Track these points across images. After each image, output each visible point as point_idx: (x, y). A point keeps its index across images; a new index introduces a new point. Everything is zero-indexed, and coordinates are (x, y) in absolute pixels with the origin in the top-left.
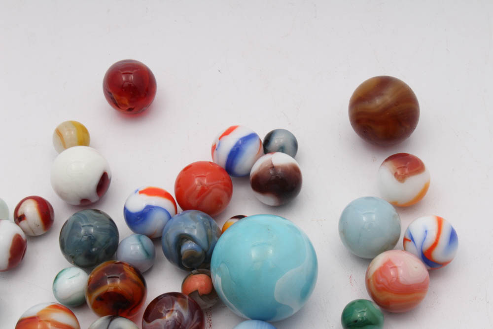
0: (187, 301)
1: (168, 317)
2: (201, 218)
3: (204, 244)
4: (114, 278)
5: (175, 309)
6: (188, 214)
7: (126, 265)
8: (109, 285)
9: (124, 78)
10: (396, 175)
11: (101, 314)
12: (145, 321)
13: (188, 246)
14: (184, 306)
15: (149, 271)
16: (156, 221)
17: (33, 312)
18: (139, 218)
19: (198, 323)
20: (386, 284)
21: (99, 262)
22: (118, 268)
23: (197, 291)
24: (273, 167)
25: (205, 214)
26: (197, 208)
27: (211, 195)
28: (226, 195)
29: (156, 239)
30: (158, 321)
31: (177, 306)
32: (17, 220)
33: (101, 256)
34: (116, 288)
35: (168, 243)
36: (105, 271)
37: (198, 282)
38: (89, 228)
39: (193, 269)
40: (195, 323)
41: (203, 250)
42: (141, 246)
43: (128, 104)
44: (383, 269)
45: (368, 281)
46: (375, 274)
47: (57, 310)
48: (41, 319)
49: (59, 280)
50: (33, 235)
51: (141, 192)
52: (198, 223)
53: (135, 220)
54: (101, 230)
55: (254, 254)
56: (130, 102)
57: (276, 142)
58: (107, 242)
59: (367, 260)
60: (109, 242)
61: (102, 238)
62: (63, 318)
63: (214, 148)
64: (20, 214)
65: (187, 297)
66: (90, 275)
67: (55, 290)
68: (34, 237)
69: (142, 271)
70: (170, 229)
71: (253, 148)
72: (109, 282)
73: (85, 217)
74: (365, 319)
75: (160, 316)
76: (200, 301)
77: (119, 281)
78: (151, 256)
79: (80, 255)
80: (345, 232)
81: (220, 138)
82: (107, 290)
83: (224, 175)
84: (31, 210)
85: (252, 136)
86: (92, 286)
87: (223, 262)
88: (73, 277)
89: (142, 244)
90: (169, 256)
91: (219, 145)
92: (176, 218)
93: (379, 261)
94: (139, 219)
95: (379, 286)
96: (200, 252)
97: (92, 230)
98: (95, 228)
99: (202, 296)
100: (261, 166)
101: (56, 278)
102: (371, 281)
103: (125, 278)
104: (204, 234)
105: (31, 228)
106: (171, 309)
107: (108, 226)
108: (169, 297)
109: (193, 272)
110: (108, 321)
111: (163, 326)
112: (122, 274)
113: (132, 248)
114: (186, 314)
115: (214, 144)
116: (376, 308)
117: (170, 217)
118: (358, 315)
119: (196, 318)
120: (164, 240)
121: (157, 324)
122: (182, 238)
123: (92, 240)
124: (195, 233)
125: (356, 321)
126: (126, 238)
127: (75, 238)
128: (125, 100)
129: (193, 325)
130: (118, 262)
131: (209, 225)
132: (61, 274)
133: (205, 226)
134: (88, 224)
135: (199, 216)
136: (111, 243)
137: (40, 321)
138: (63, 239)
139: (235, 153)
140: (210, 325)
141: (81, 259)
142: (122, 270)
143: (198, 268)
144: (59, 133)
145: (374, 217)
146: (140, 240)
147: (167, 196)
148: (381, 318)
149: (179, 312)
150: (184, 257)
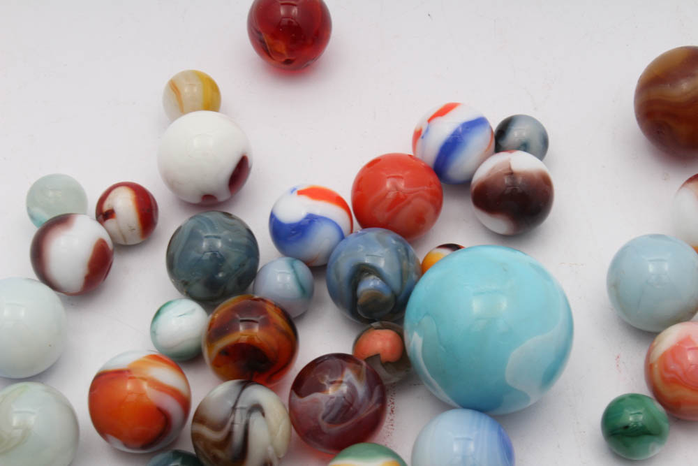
0: (364, 370)
1: (331, 391)
2: (394, 242)
3: (395, 283)
4: (249, 323)
5: (345, 380)
6: (372, 234)
7: (271, 304)
8: (242, 333)
9: (282, 11)
11: (225, 377)
12: (294, 394)
13: (370, 284)
14: (358, 375)
15: (301, 317)
16: (322, 239)
17: (122, 363)
18: (293, 232)
19: (378, 406)
20: (680, 373)
21: (226, 295)
22: (257, 307)
23: (377, 355)
24: (511, 174)
25: (400, 237)
26: (386, 225)
27: (410, 207)
28: (432, 210)
29: (318, 268)
30: (318, 395)
31: (349, 375)
32: (101, 217)
33: (231, 285)
34: (251, 338)
35: (338, 276)
36: (237, 309)
37: (381, 341)
38: (214, 241)
39: (374, 321)
40: (375, 405)
41: (393, 292)
42: (294, 276)
43: (284, 52)
44: (676, 351)
45: (649, 368)
46: (664, 355)
47: (158, 363)
48: (135, 375)
49: (162, 318)
50: (122, 242)
51: (301, 193)
52: (386, 250)
53: (286, 234)
54: (234, 245)
55: (477, 306)
56: (290, 51)
57: (515, 134)
58: (242, 265)
59: (647, 333)
60: (244, 265)
61: (234, 257)
62: (166, 375)
63: (418, 135)
64: (106, 207)
65: (364, 363)
66: (211, 316)
67: (154, 333)
68: (125, 247)
69: (293, 316)
70: (343, 255)
71: (480, 141)
72: (241, 328)
73: (210, 223)
74: (640, 425)
75: (321, 388)
76: (382, 373)
77: (256, 329)
78: (307, 294)
79: (198, 281)
80: (618, 286)
81: (430, 120)
82: (238, 340)
83: (432, 178)
84: (124, 204)
85: (480, 122)
86: (216, 331)
87: (427, 314)
88: (184, 314)
89: (295, 272)
90: (336, 296)
91: (427, 130)
92: (351, 239)
93: (671, 337)
94: (293, 235)
95: (668, 376)
96: (387, 294)
97: (219, 244)
98: (225, 242)
99: (386, 364)
100: (493, 169)
101: (158, 313)
102: (656, 366)
103: (266, 323)
104: (396, 268)
105: (120, 231)
106: (339, 379)
107: (245, 240)
108: (337, 360)
109: (373, 324)
110: (238, 389)
111: (324, 404)
112: (262, 317)
113: (279, 278)
114: (361, 390)
115: (418, 130)
116: (658, 408)
117: (342, 237)
118: (631, 417)
119: (376, 397)
120: (331, 272)
121: (316, 401)
122: (362, 271)
123: (218, 260)
124: (381, 264)
125: (626, 427)
126: (272, 262)
127: (194, 254)
128: (281, 46)
129: (371, 408)
130: (256, 297)
131: (404, 254)
132: (165, 309)
133: (398, 255)
134: (216, 235)
135: (391, 238)
136: (247, 267)
137: (131, 378)
138: (173, 254)
139: (452, 146)
140: (392, 411)
141: (198, 289)
142: (263, 311)
143: (380, 319)
144: (174, 87)
145: (666, 267)
146: (293, 267)
147: (340, 201)
148: (666, 425)
149: (350, 384)
150: (361, 301)
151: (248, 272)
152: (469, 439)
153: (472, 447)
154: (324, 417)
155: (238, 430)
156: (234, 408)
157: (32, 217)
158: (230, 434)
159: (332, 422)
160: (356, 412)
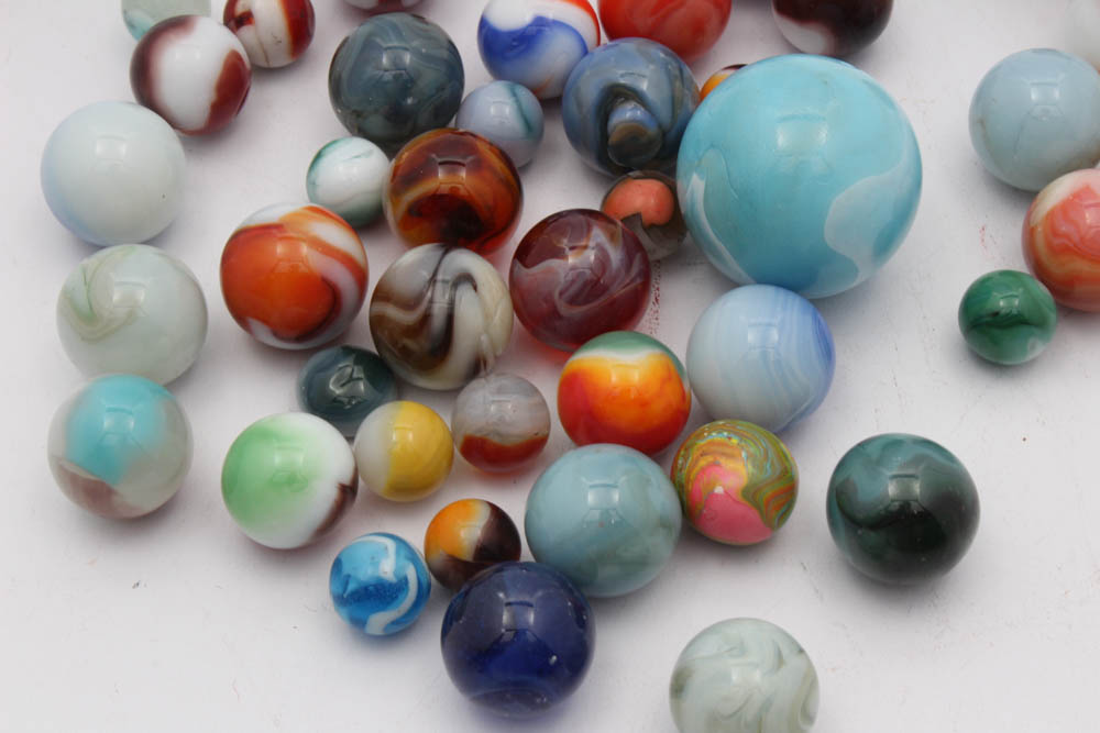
0: (620, 231)
1: (572, 259)
2: (662, 55)
3: (664, 114)
4: (453, 166)
5: (592, 244)
6: (629, 45)
7: (484, 141)
8: (441, 180)
11: (414, 242)
12: (519, 264)
13: (627, 114)
14: (612, 237)
15: (526, 167)
16: (556, 55)
17: (272, 216)
18: (515, 44)
19: (639, 281)
20: (1076, 238)
21: (414, 133)
22: (464, 147)
23: (637, 215)
25: (670, 51)
26: (651, 35)
27: (683, 11)
28: (715, 20)
29: (551, 100)
30: (554, 263)
31: (598, 235)
32: (232, 23)
33: (423, 118)
34: (454, 190)
35: (580, 105)
36: (431, 148)
37: (641, 195)
38: (397, 54)
39: (631, 170)
40: (632, 281)
41: (660, 126)
42: (515, 106)
44: (1068, 207)
45: (1029, 234)
46: (1051, 215)
47: (324, 218)
48: (292, 234)
50: (263, 63)
52: (652, 67)
53: (503, 48)
54: (428, 58)
58: (441, 88)
59: (1022, 194)
60: (443, 89)
61: (430, 78)
62: (339, 237)
64: (239, 9)
65: (620, 223)
66: (394, 161)
67: (311, 184)
68: (268, 72)
69: (517, 165)
70: (588, 73)
72: (441, 174)
73: (395, 28)
74: (1015, 312)
75: (558, 253)
76: (645, 240)
77: (463, 174)
78: (534, 133)
79: (376, 111)
82: (437, 190)
84: (267, 4)
86: (401, 180)
87: (712, 146)
88: (357, 157)
89: (518, 101)
90: (576, 137)
92: (598, 53)
93: (1060, 190)
94: (515, 47)
95: (1057, 242)
96: (652, 130)
97: (407, 58)
98: (416, 52)
99: (650, 228)
101: (319, 156)
102: (1040, 229)
103: (478, 166)
104: (666, 93)
105: (261, 44)
106: (583, 243)
107: (445, 54)
108: (581, 217)
109: (631, 174)
110: (440, 252)
111: (563, 275)
112: (470, 158)
113: (493, 110)
114: (616, 256)
116: (1041, 290)
117: (585, 52)
118: (1002, 303)
119: (635, 269)
120: (570, 105)
121: (550, 270)
122: (616, 94)
123: (405, 83)
124: (644, 86)
125: (996, 314)
126: (482, 88)
127: (370, 71)
129: (628, 284)
130: (461, 130)
131: (677, 72)
132: (328, 150)
133: (668, 72)
134: (403, 44)
135: (658, 52)
136: (446, 94)
137: (281, 239)
138: (340, 77)
140: (657, 300)
141: (376, 123)
142: (472, 150)
143: (640, 168)
145: (1056, 94)
146: (514, 95)
147: (581, 3)
149: (600, 248)
150: (613, 139)
151: (449, 100)
152: (770, 325)
153: (775, 335)
154: (561, 294)
155: (439, 309)
156: (433, 280)
157: (131, 25)
158: (426, 317)
159: (573, 301)
160: (605, 289)
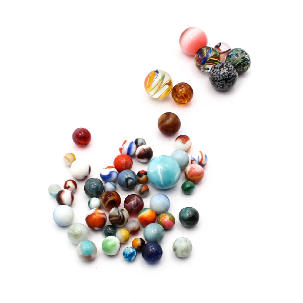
1: (133, 201)
4: (110, 196)
9: (80, 134)
10: (182, 142)
13: (130, 181)
14: (138, 197)
16: (114, 176)
18: (108, 177)
20: (193, 174)
24: (144, 150)
30: (131, 202)
31: (136, 197)
32: (67, 188)
34: (112, 199)
35: (122, 181)
36: (105, 195)
41: (134, 181)
42: (112, 185)
43: (84, 143)
51: (106, 168)
53: (105, 178)
56: (84, 142)
57: (139, 142)
61: (99, 185)
63: (121, 150)
64: (67, 186)
71: (134, 146)
72: (109, 198)
77: (112, 197)
78: (115, 187)
81: (123, 145)
82: (110, 200)
83: (128, 157)
84: (70, 184)
85: (132, 142)
86: (105, 201)
88: (95, 200)
91: (123, 147)
93: (189, 168)
97: (95, 184)
100: (140, 150)
103: (113, 195)
105: (72, 189)
106: (134, 199)
112: (111, 194)
113: (109, 187)
115: (121, 148)
122: (127, 179)
123: (97, 188)
124: (129, 176)
128: (82, 142)
129: (142, 203)
132: (90, 202)
135: (126, 171)
139: (129, 149)
144: (66, 157)
146: (111, 183)
147: (112, 167)
148: (194, 185)
149: (137, 199)
150: (129, 185)
154: (133, 206)
156: (119, 212)
157: (51, 194)
158: (120, 216)
159: (135, 207)
160: (139, 204)
